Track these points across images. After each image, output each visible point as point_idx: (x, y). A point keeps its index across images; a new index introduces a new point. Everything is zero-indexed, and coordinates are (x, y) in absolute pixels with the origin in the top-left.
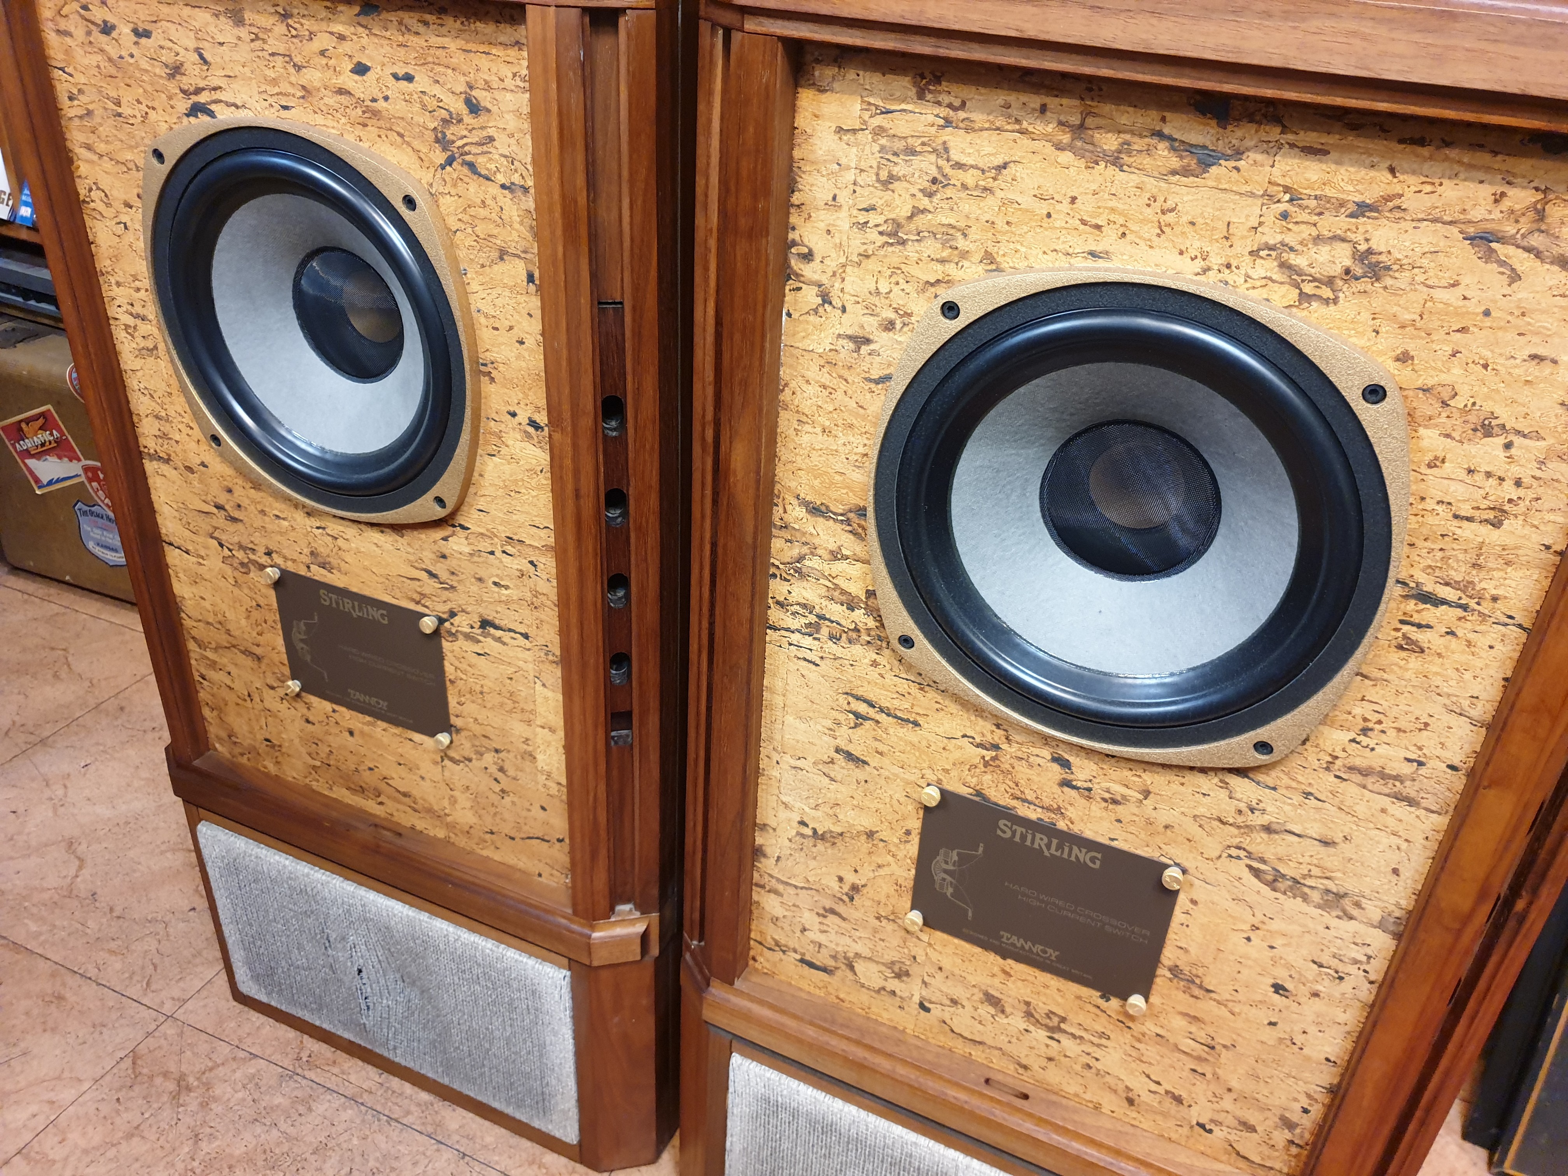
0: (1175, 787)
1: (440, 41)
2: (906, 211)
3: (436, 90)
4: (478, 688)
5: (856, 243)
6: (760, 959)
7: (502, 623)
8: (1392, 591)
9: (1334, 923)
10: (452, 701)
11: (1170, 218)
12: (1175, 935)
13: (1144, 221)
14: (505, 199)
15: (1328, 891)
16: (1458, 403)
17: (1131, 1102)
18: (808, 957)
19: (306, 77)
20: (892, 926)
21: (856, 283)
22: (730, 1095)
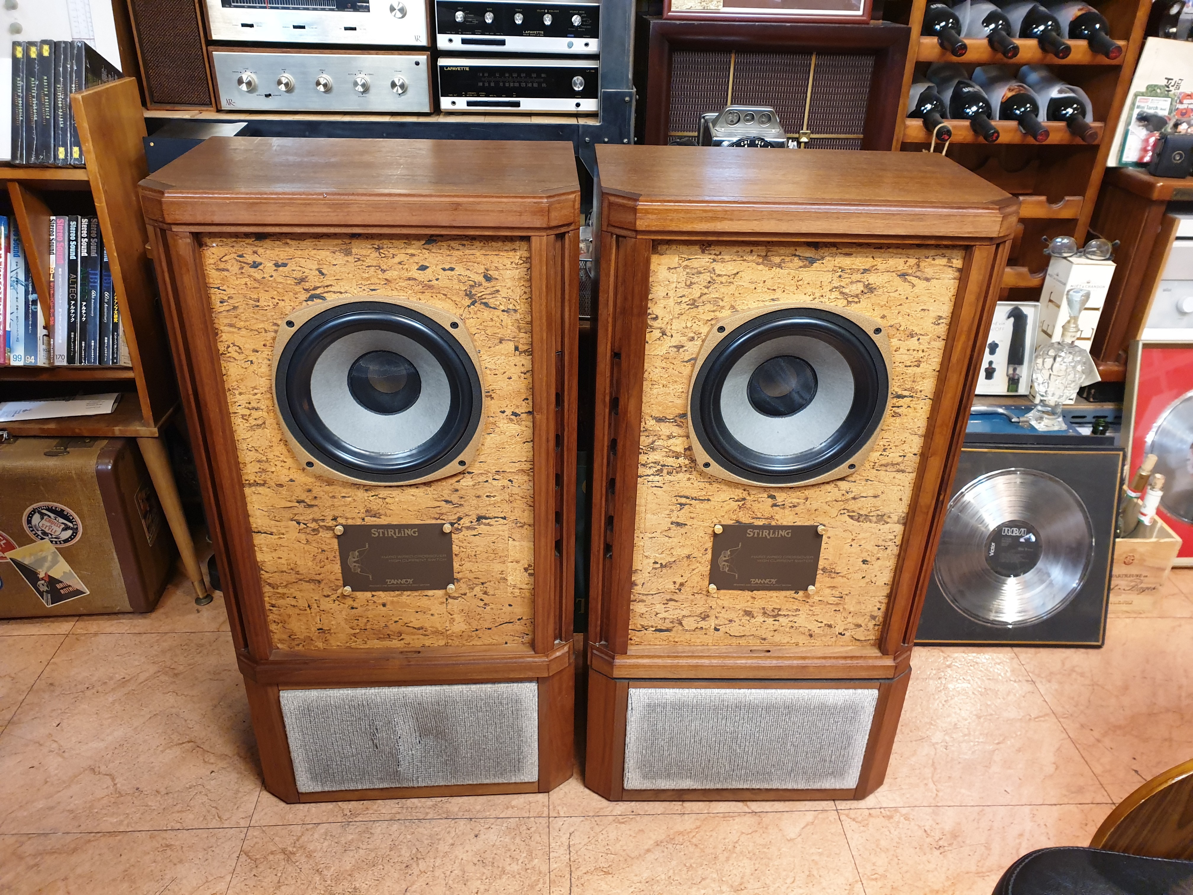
0: (818, 493)
1: (471, 252)
2: (698, 295)
3: (468, 273)
4: (474, 553)
5: (677, 310)
6: (634, 638)
7: (491, 515)
8: (890, 397)
9: (882, 527)
10: (456, 565)
12: (823, 555)
13: (791, 285)
14: (504, 317)
15: (878, 515)
16: (902, 328)
17: (811, 636)
18: (659, 628)
19: (388, 275)
20: (700, 595)
21: (677, 325)
22: (629, 712)
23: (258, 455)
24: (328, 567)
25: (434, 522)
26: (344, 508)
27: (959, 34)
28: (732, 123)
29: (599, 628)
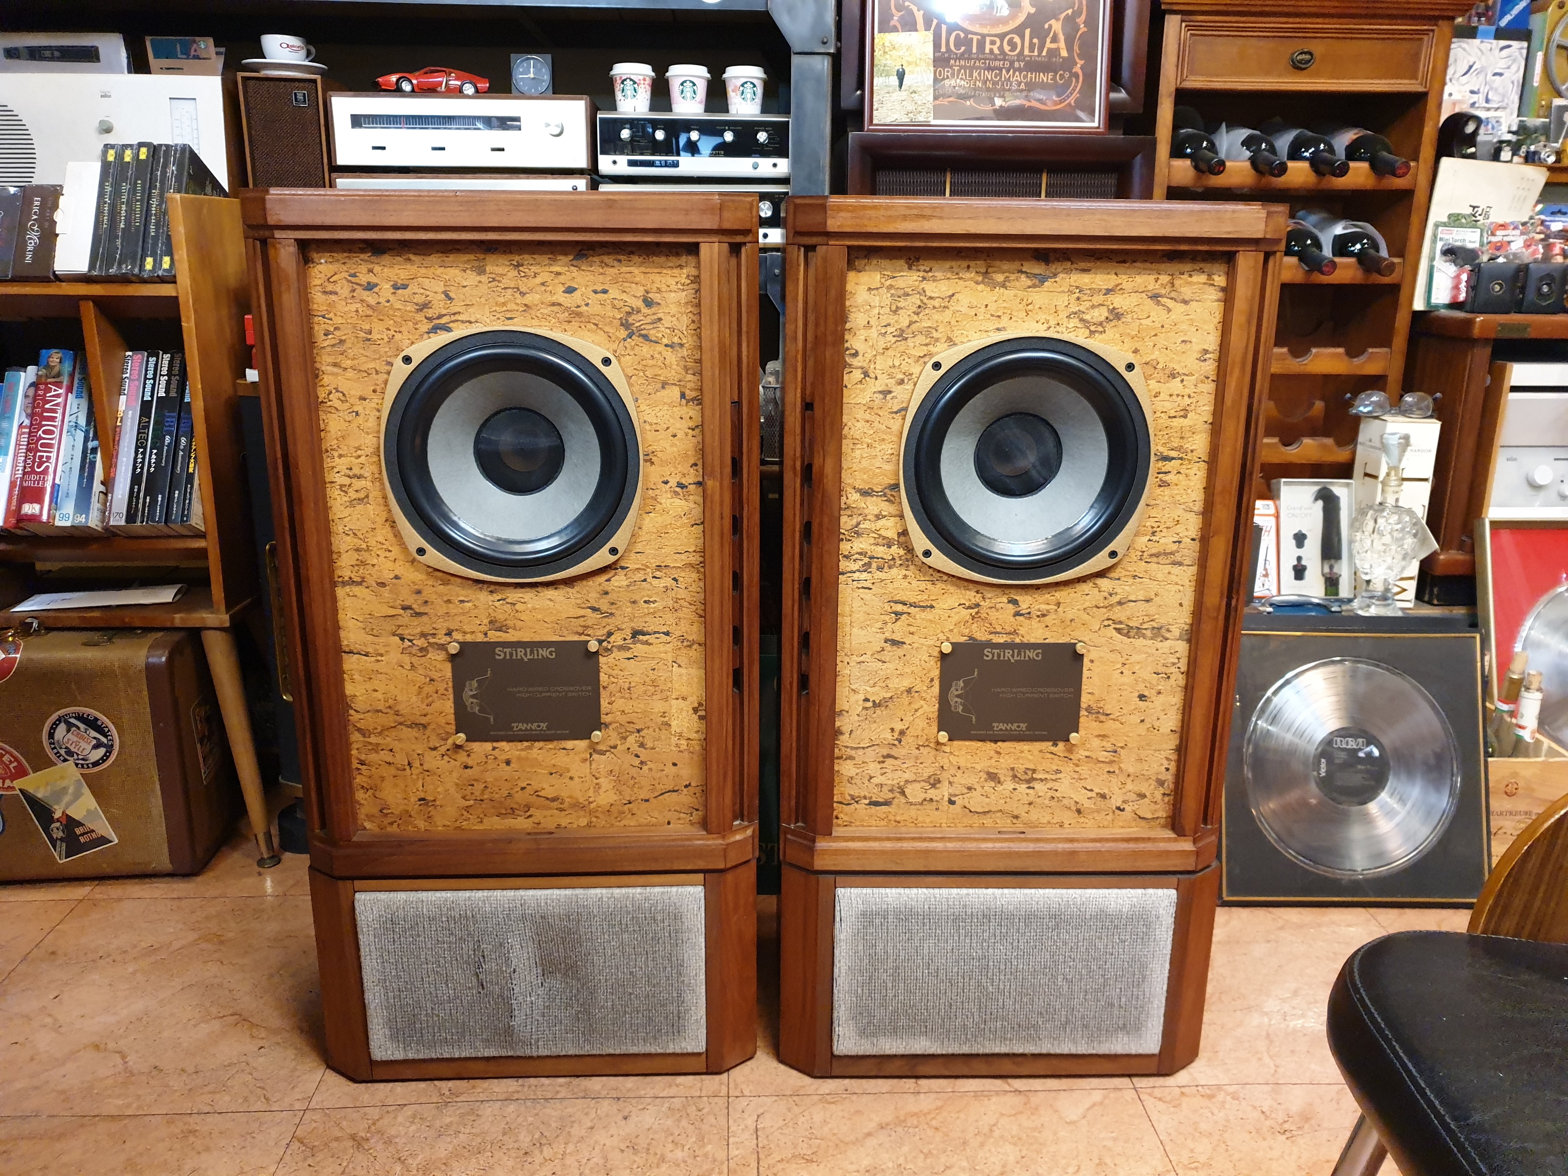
0: (1072, 594)
1: (629, 269)
2: (907, 323)
3: (624, 297)
4: (627, 685)
5: (881, 344)
7: (650, 630)
8: (1153, 458)
9: (1159, 645)
10: (604, 703)
11: (1030, 307)
12: (1085, 687)
13: (1020, 310)
14: (667, 352)
15: (1154, 628)
16: (1160, 366)
17: (1079, 811)
18: (874, 799)
19: (528, 299)
20: (927, 749)
21: (882, 363)
22: (837, 925)
23: (356, 540)
24: (437, 705)
25: (576, 638)
26: (461, 618)
29: (793, 803)
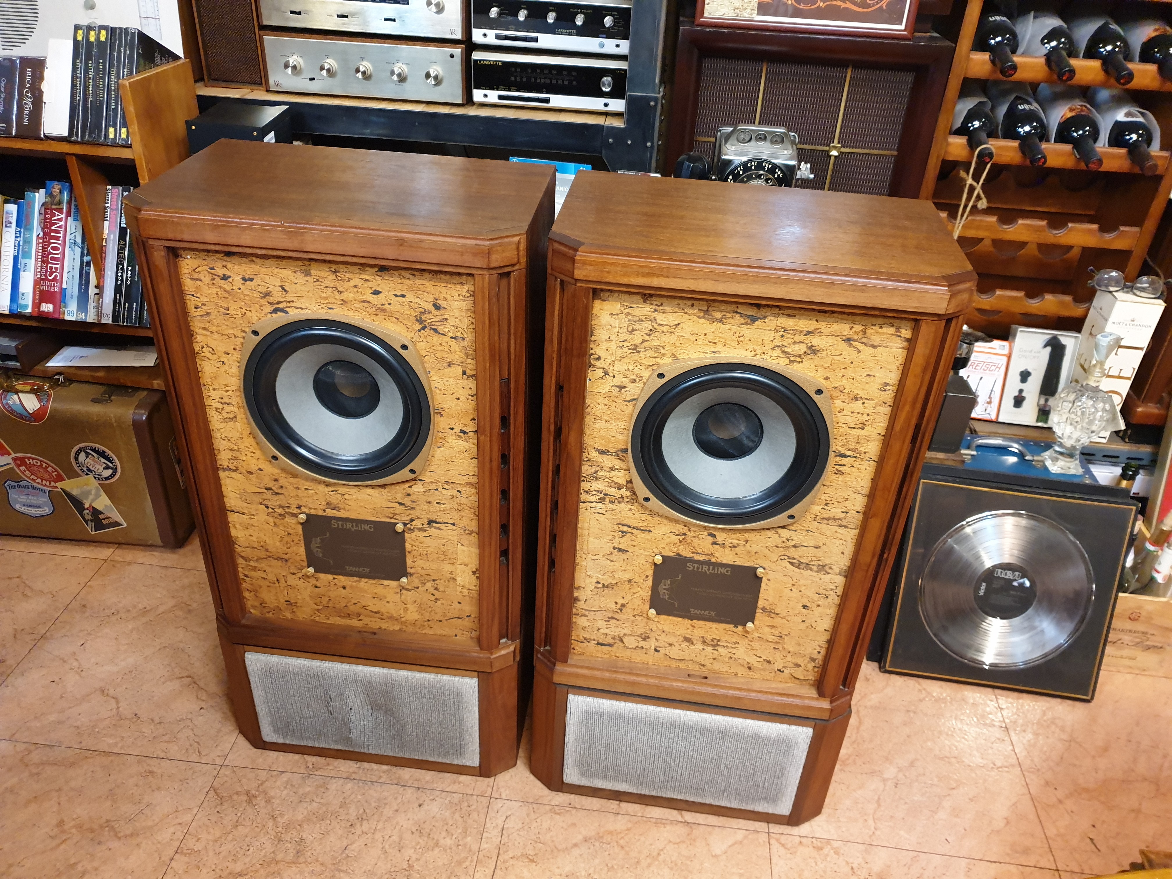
0: (758, 536)
1: (421, 282)
2: (640, 341)
3: (418, 301)
4: (425, 552)
5: (619, 353)
6: (577, 648)
7: (441, 521)
8: (832, 454)
9: (823, 576)
10: (409, 561)
11: (741, 339)
12: (762, 595)
13: (732, 340)
14: (452, 342)
15: (819, 565)
16: (846, 391)
17: (750, 668)
18: (601, 642)
19: (344, 296)
20: (641, 618)
21: (619, 367)
22: (568, 715)
23: (230, 444)
24: (294, 549)
25: (388, 520)
26: (306, 499)
27: (1014, 52)
28: (744, 142)
29: (543, 635)
